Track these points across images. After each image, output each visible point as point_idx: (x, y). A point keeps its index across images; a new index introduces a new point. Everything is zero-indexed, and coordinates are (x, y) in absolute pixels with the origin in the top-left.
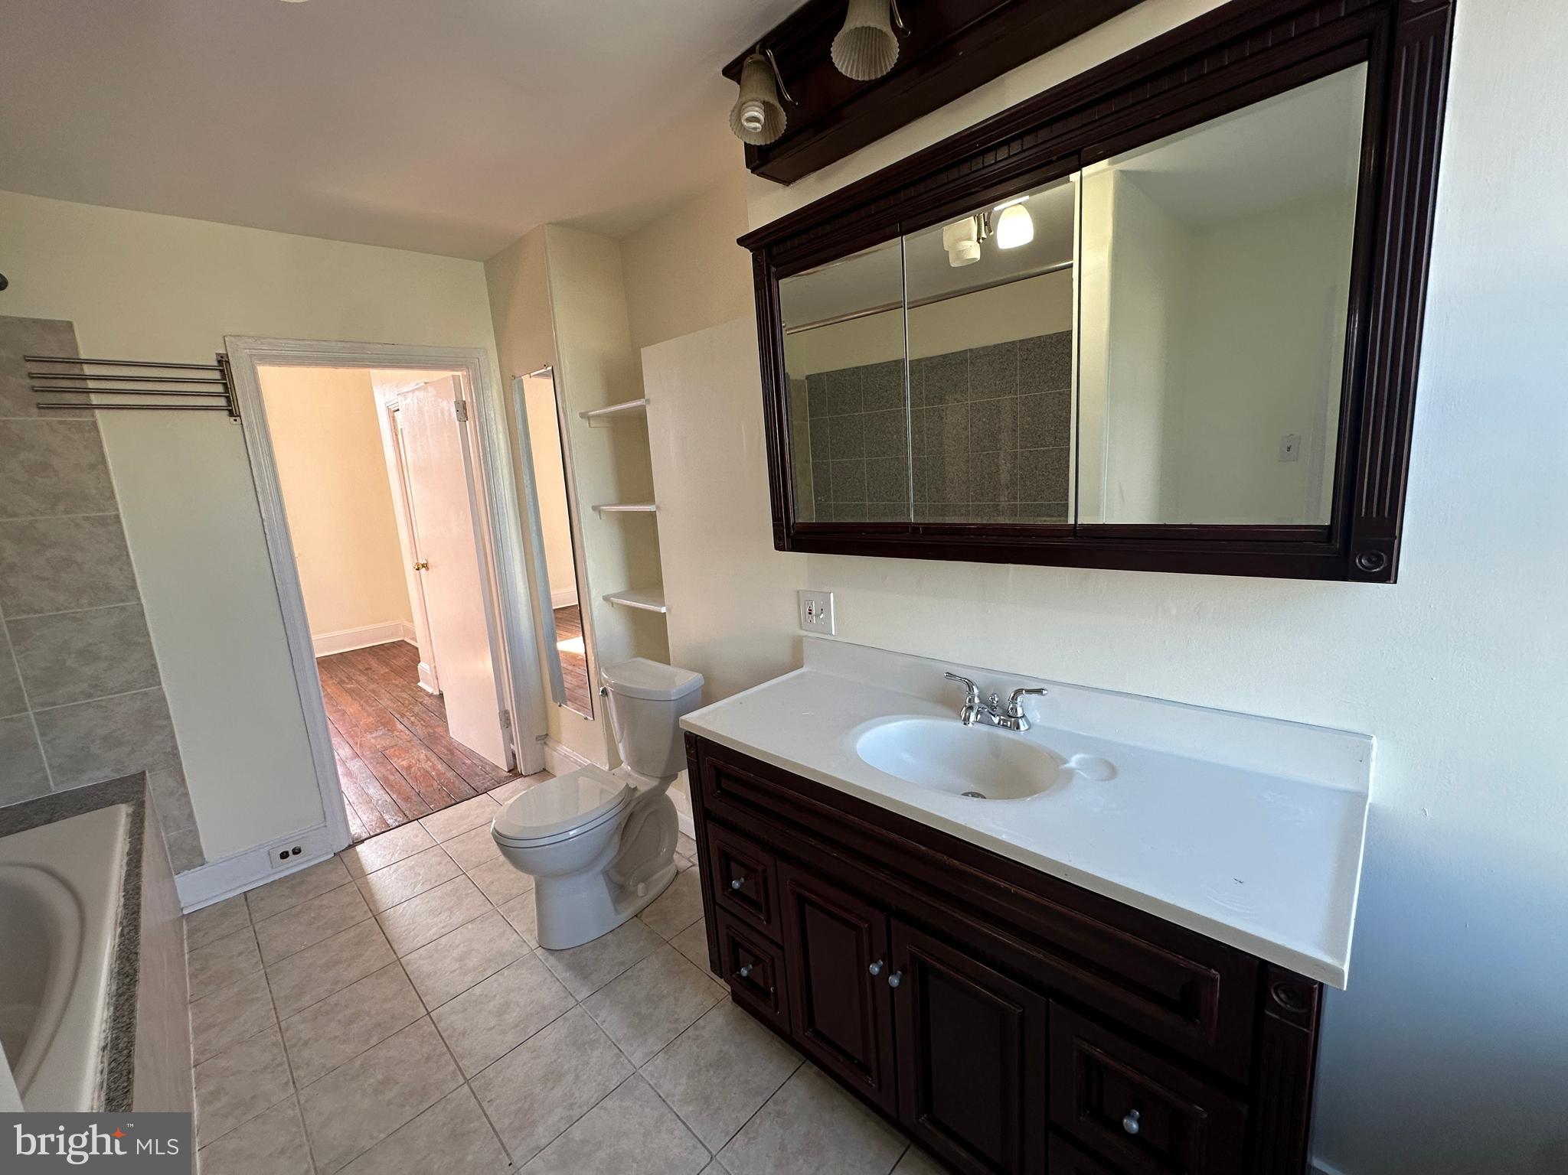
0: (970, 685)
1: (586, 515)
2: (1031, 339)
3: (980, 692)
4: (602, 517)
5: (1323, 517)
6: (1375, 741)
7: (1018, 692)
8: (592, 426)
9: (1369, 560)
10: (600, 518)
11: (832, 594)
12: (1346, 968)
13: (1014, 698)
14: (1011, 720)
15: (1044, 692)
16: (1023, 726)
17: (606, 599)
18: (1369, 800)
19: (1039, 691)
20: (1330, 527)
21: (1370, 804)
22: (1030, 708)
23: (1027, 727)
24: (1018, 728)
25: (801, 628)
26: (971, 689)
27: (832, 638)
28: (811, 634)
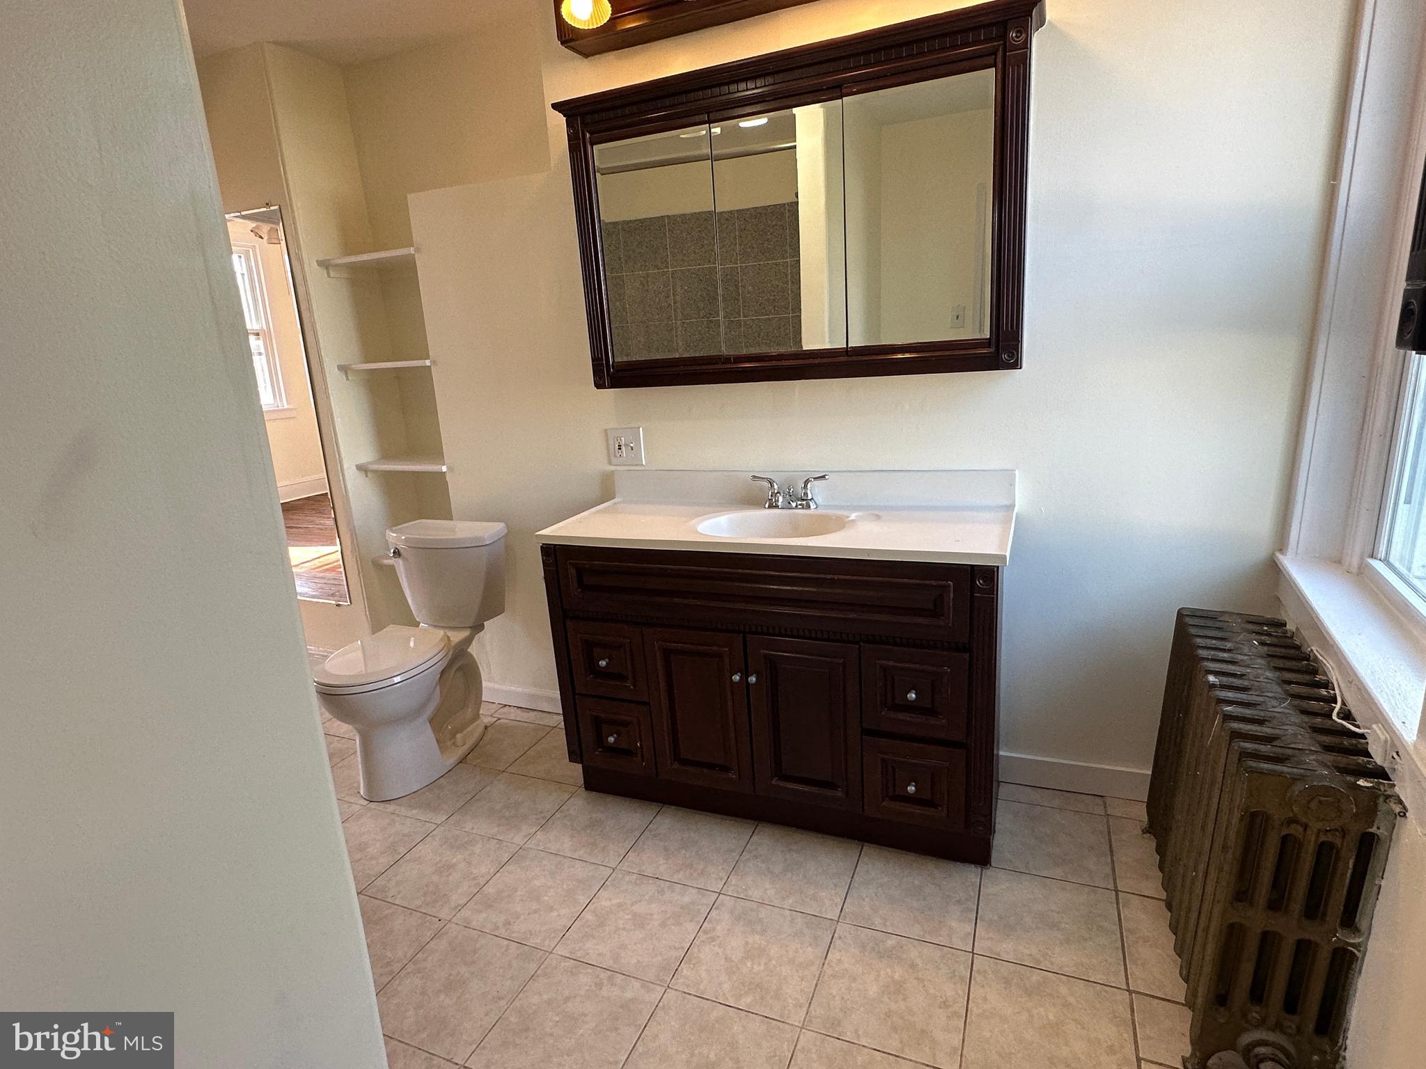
0: (771, 483)
1: (333, 377)
2: (748, 210)
3: (778, 488)
4: (350, 378)
5: (987, 334)
6: (1017, 472)
7: (806, 482)
8: (332, 275)
9: (1008, 356)
10: (347, 379)
11: (641, 429)
12: (1008, 555)
13: (806, 486)
14: (805, 502)
15: (827, 477)
16: (813, 506)
17: (360, 468)
18: (1016, 510)
19: (824, 477)
20: (990, 339)
21: (1017, 514)
22: (817, 491)
23: (815, 506)
24: (810, 507)
25: (610, 463)
26: (772, 486)
27: (642, 468)
28: (619, 468)
